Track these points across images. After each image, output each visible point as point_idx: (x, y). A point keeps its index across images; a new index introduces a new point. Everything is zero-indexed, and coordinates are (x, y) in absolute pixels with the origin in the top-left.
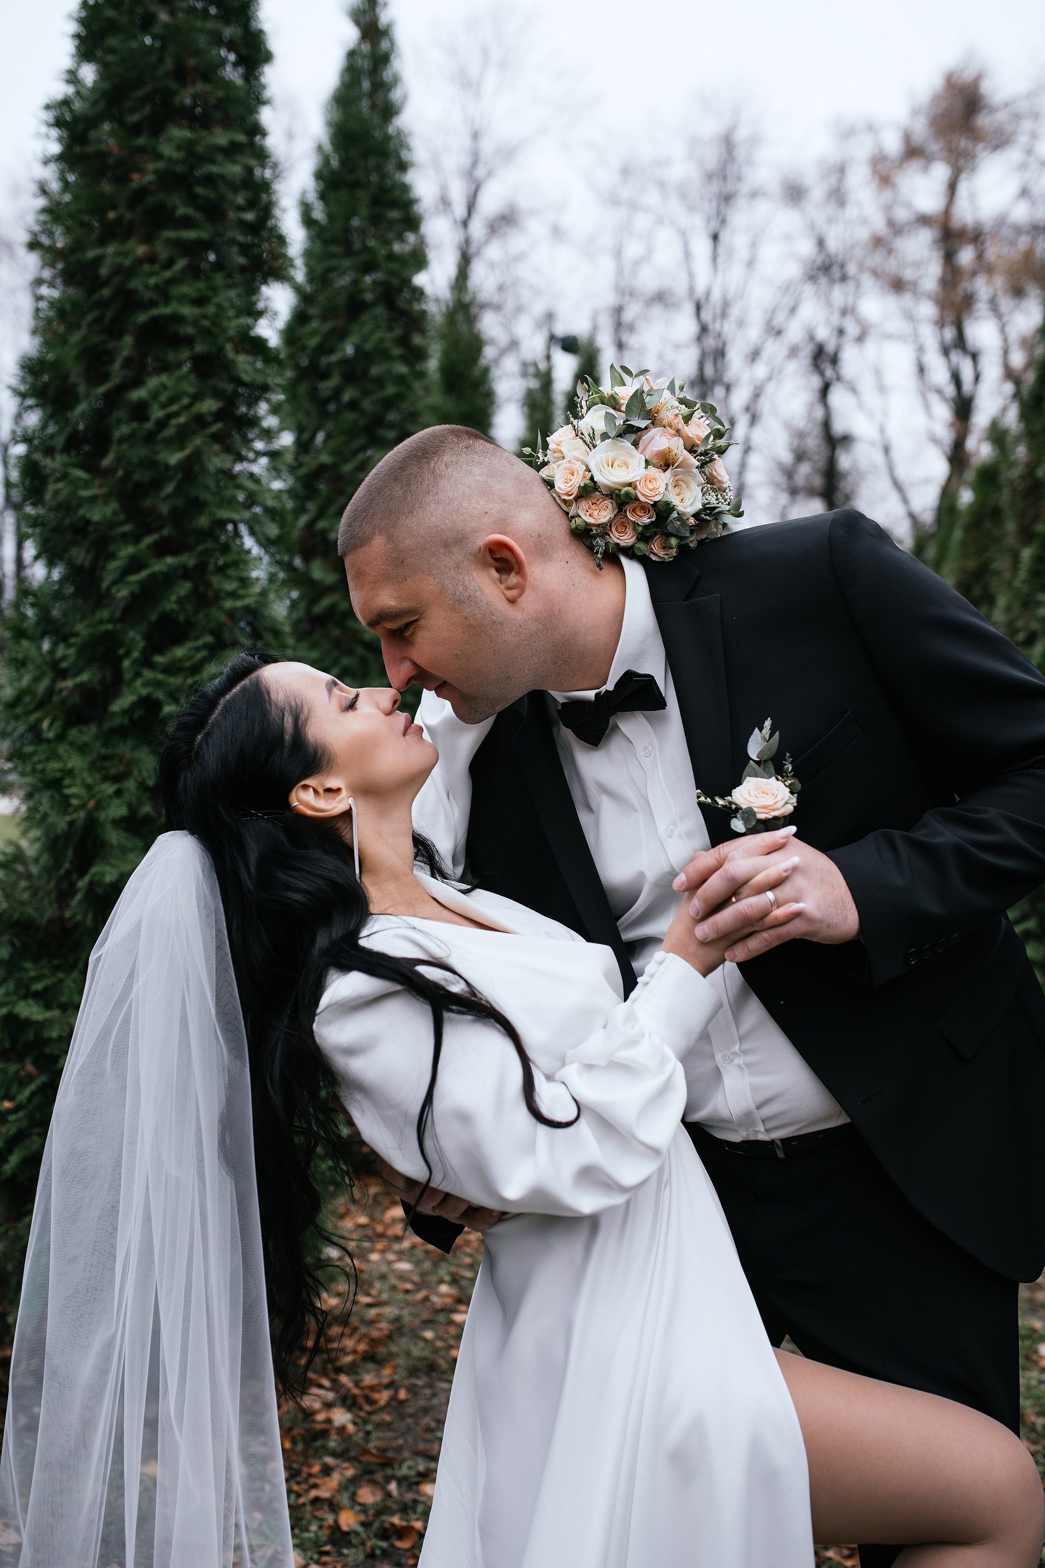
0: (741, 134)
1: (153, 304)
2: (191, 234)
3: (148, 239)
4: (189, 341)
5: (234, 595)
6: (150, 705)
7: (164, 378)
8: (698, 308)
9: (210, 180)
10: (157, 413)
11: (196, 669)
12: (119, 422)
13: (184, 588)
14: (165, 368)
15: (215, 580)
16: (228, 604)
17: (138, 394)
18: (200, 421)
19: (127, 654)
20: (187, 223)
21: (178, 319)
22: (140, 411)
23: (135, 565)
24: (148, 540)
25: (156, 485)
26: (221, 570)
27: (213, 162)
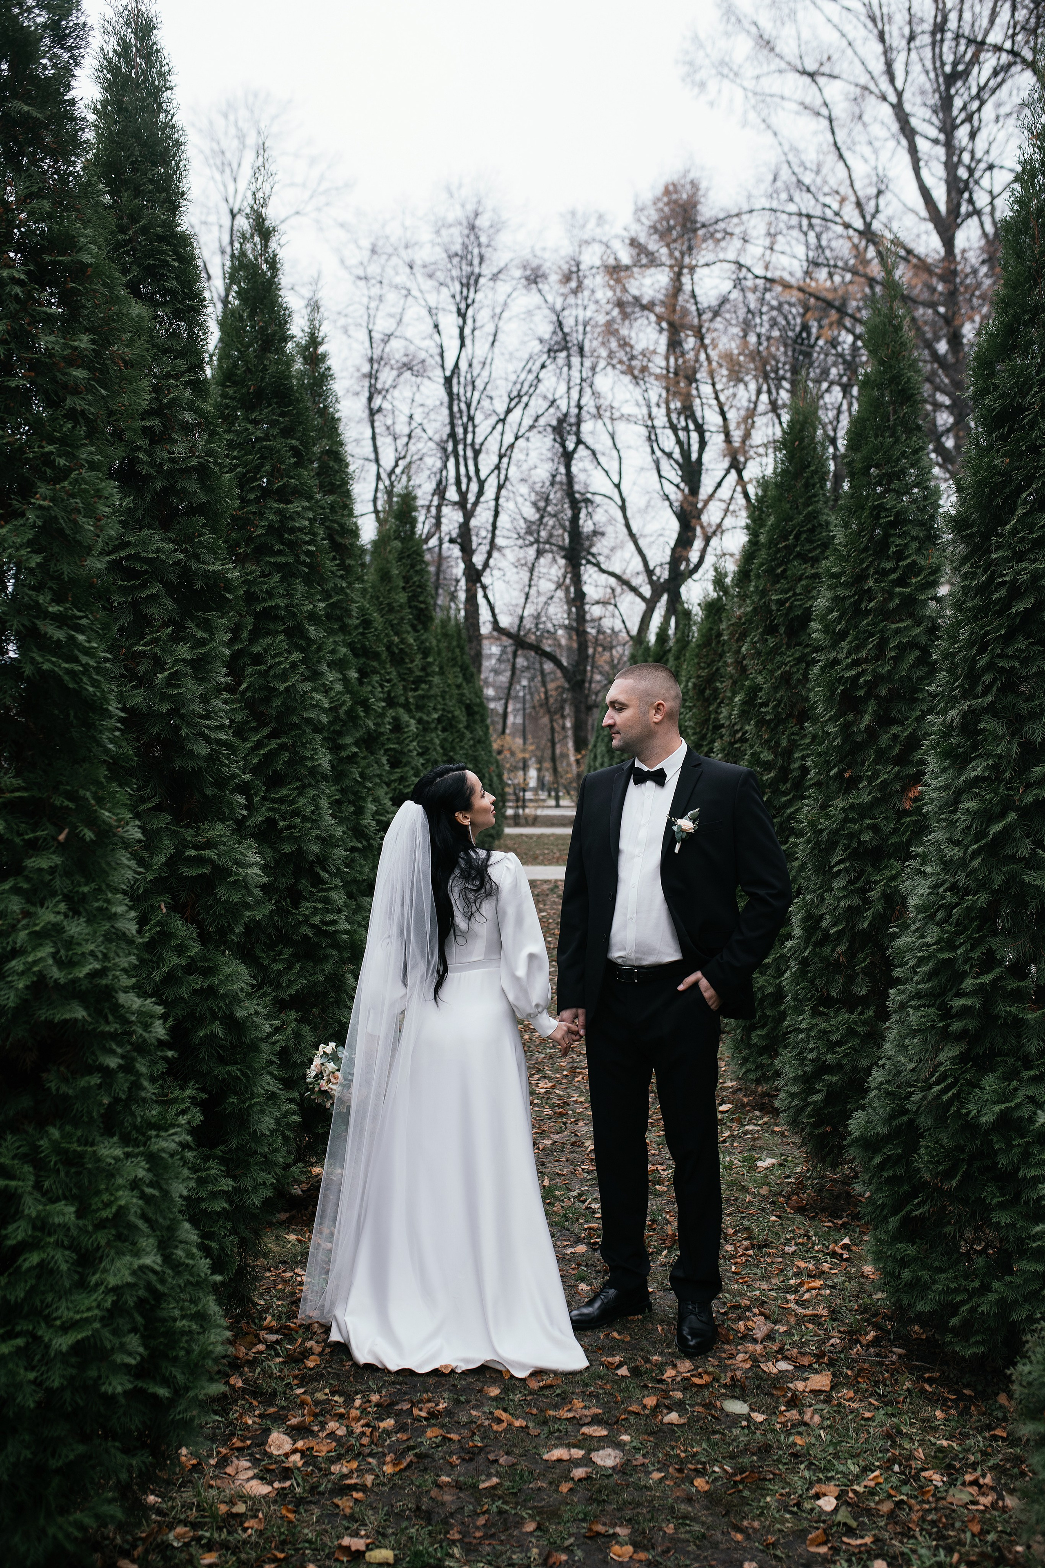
0: (483, 222)
1: (265, 600)
2: (281, 560)
3: (258, 563)
4: (282, 619)
5: (312, 759)
6: (270, 822)
7: (269, 640)
8: (448, 381)
9: (292, 530)
10: (271, 662)
11: (293, 802)
12: (245, 665)
13: (285, 756)
14: (269, 633)
15: (302, 750)
16: (309, 764)
17: (256, 649)
18: (294, 665)
19: (256, 794)
20: (280, 553)
21: (277, 607)
22: (257, 659)
23: (259, 745)
24: (266, 731)
25: (267, 700)
26: (303, 745)
27: (293, 520)
